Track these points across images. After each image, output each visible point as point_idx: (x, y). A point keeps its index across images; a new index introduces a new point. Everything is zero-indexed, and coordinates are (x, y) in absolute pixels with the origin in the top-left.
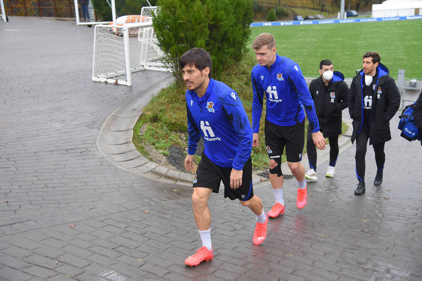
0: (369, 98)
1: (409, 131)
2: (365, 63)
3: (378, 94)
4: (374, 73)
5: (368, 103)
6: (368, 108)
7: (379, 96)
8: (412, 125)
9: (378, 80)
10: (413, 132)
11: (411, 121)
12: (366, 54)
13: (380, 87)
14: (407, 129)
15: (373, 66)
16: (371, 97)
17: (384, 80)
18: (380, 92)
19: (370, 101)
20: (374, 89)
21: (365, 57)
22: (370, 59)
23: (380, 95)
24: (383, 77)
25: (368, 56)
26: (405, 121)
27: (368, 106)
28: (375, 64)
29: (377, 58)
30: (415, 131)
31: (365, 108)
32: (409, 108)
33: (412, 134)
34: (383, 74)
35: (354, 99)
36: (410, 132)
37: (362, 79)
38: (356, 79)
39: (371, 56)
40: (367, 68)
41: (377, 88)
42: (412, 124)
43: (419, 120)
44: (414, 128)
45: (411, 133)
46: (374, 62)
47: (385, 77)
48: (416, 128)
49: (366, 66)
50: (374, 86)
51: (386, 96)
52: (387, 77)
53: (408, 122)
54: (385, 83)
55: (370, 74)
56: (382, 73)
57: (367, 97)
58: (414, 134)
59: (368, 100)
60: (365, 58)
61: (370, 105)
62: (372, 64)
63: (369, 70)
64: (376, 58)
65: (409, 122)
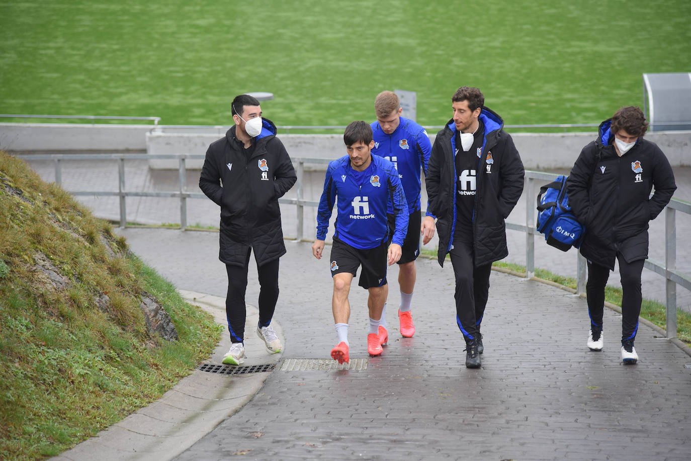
0: (470, 175)
1: (564, 232)
2: (456, 112)
3: (488, 166)
4: (476, 126)
5: (469, 183)
6: (469, 193)
7: (489, 168)
8: (569, 220)
9: (485, 138)
10: (571, 232)
11: (565, 211)
12: (457, 95)
13: (490, 152)
14: (560, 228)
15: (471, 115)
16: (473, 172)
17: (496, 138)
18: (490, 161)
19: (473, 180)
20: (480, 157)
21: (456, 100)
22: (464, 104)
23: (490, 166)
24: (495, 132)
25: (460, 98)
26: (555, 213)
27: (469, 189)
28: (475, 112)
29: (478, 101)
30: (576, 229)
31: (461, 193)
32: (550, 189)
33: (571, 236)
34: (493, 127)
35: (439, 177)
36: (566, 234)
37: (454, 136)
38: (443, 137)
39: (465, 97)
40: (460, 120)
41: (484, 155)
42: (568, 217)
43: (583, 208)
44: (572, 224)
45: (569, 234)
46: (472, 108)
47: (497, 133)
48: (576, 223)
49: (458, 118)
50: (479, 150)
51: (501, 168)
52: (501, 132)
53: (560, 215)
54: (499, 142)
55: (468, 130)
56: (491, 125)
57: (465, 172)
58: (573, 237)
59: (467, 179)
60: (455, 103)
61: (473, 186)
62: (469, 112)
63: (465, 124)
64: (475, 100)
65: (562, 214)
